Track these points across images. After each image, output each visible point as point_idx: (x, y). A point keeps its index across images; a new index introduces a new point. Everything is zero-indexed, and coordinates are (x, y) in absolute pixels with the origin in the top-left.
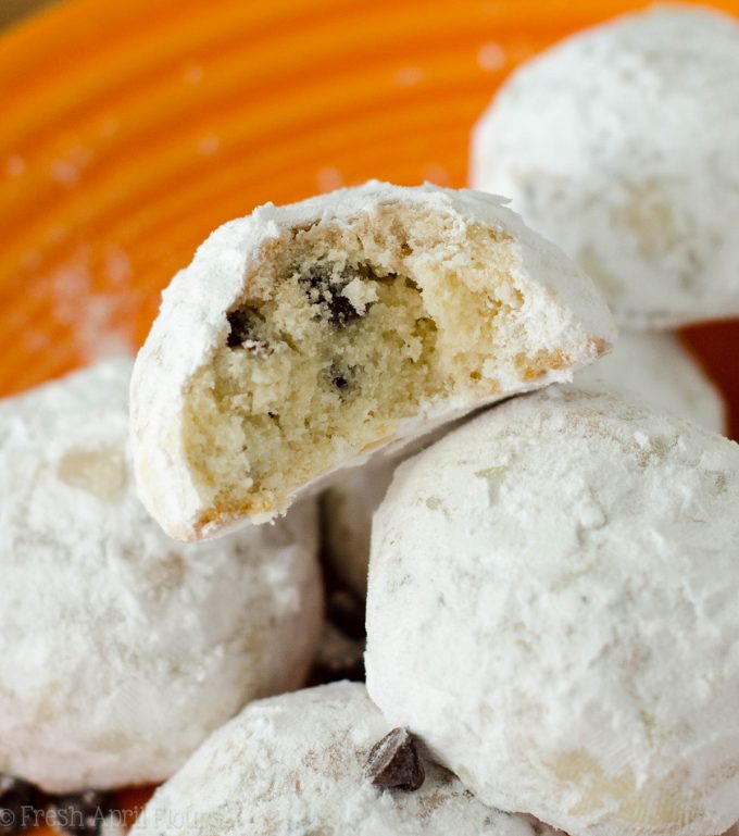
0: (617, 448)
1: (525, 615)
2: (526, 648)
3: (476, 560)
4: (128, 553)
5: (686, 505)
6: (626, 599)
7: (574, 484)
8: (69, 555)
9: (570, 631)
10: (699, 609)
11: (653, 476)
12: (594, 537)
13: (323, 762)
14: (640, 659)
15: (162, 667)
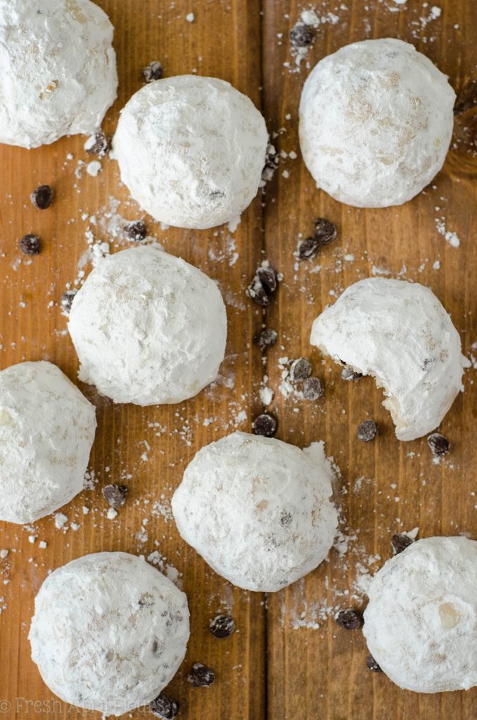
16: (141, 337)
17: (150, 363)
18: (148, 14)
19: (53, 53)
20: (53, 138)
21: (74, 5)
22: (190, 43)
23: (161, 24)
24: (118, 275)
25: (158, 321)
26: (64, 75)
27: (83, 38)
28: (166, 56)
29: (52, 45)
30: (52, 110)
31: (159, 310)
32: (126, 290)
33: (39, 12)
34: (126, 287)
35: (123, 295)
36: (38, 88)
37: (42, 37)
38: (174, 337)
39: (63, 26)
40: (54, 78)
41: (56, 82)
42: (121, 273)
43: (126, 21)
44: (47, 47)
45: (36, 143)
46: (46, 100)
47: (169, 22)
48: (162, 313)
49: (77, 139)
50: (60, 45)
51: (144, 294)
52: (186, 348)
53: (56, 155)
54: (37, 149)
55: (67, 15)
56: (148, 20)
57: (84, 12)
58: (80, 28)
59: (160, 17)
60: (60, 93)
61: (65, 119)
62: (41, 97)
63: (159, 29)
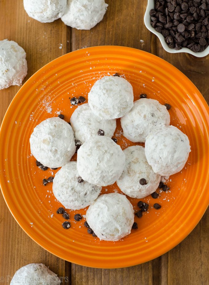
0: (102, 152)
1: (92, 173)
2: (93, 176)
3: (87, 166)
4: (51, 151)
5: (108, 159)
6: (102, 172)
7: (97, 158)
8: (45, 152)
9: (97, 175)
10: (109, 172)
11: (105, 155)
12: (99, 164)
13: (73, 179)
14: (104, 177)
15: (57, 161)
16: (98, 162)
17: (98, 171)
18: (37, 49)
19: (7, 61)
20: (7, 86)
21: (14, 47)
22: (49, 58)
23: (41, 52)
24: (99, 142)
25: (106, 160)
26: (10, 67)
27: (16, 56)
28: (42, 62)
29: (6, 59)
30: (6, 78)
31: (107, 156)
32: (100, 147)
33: (3, 49)
34: (100, 146)
35: (98, 148)
36: (2, 71)
37: (4, 57)
38: (108, 166)
39: (10, 53)
40: (7, 68)
41: (7, 69)
42: (100, 142)
43: (30, 51)
44: (5, 59)
45: (2, 87)
46: (5, 75)
47: (43, 52)
48: (108, 158)
49: (15, 87)
50: (9, 59)
51: (105, 150)
52: (110, 171)
53: (9, 91)
54: (3, 89)
55: (11, 50)
56: (37, 51)
57: (16, 49)
58: (15, 53)
59: (40, 50)
60: (9, 73)
61: (11, 80)
62: (3, 74)
63: (40, 54)
